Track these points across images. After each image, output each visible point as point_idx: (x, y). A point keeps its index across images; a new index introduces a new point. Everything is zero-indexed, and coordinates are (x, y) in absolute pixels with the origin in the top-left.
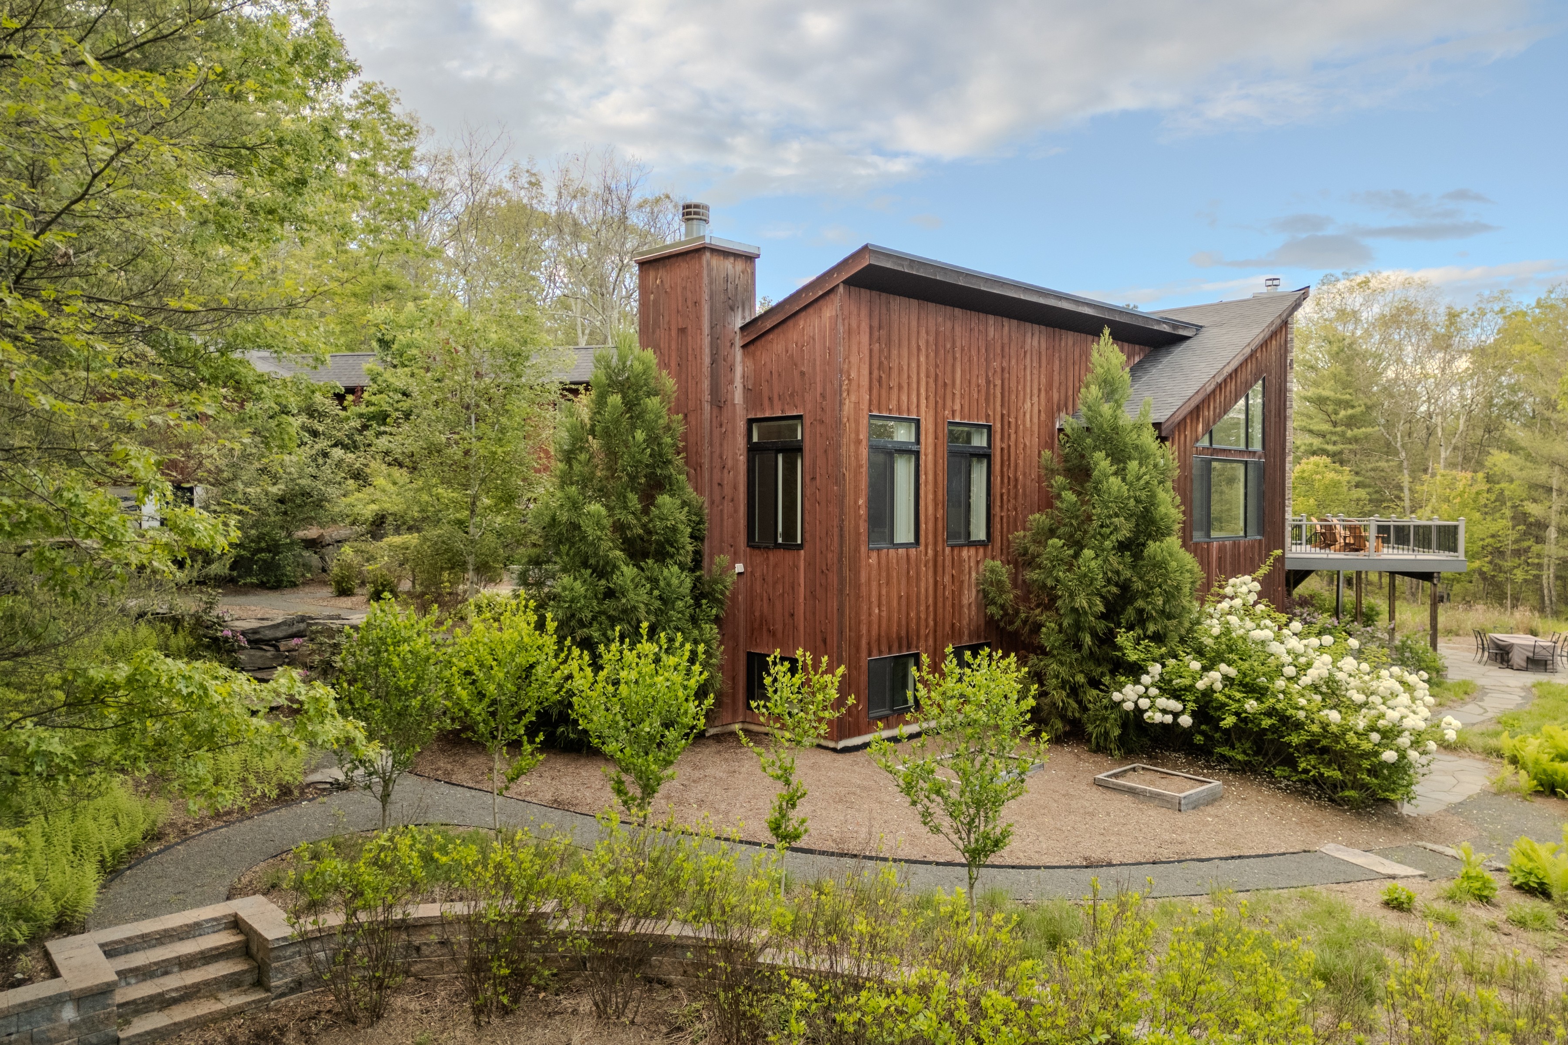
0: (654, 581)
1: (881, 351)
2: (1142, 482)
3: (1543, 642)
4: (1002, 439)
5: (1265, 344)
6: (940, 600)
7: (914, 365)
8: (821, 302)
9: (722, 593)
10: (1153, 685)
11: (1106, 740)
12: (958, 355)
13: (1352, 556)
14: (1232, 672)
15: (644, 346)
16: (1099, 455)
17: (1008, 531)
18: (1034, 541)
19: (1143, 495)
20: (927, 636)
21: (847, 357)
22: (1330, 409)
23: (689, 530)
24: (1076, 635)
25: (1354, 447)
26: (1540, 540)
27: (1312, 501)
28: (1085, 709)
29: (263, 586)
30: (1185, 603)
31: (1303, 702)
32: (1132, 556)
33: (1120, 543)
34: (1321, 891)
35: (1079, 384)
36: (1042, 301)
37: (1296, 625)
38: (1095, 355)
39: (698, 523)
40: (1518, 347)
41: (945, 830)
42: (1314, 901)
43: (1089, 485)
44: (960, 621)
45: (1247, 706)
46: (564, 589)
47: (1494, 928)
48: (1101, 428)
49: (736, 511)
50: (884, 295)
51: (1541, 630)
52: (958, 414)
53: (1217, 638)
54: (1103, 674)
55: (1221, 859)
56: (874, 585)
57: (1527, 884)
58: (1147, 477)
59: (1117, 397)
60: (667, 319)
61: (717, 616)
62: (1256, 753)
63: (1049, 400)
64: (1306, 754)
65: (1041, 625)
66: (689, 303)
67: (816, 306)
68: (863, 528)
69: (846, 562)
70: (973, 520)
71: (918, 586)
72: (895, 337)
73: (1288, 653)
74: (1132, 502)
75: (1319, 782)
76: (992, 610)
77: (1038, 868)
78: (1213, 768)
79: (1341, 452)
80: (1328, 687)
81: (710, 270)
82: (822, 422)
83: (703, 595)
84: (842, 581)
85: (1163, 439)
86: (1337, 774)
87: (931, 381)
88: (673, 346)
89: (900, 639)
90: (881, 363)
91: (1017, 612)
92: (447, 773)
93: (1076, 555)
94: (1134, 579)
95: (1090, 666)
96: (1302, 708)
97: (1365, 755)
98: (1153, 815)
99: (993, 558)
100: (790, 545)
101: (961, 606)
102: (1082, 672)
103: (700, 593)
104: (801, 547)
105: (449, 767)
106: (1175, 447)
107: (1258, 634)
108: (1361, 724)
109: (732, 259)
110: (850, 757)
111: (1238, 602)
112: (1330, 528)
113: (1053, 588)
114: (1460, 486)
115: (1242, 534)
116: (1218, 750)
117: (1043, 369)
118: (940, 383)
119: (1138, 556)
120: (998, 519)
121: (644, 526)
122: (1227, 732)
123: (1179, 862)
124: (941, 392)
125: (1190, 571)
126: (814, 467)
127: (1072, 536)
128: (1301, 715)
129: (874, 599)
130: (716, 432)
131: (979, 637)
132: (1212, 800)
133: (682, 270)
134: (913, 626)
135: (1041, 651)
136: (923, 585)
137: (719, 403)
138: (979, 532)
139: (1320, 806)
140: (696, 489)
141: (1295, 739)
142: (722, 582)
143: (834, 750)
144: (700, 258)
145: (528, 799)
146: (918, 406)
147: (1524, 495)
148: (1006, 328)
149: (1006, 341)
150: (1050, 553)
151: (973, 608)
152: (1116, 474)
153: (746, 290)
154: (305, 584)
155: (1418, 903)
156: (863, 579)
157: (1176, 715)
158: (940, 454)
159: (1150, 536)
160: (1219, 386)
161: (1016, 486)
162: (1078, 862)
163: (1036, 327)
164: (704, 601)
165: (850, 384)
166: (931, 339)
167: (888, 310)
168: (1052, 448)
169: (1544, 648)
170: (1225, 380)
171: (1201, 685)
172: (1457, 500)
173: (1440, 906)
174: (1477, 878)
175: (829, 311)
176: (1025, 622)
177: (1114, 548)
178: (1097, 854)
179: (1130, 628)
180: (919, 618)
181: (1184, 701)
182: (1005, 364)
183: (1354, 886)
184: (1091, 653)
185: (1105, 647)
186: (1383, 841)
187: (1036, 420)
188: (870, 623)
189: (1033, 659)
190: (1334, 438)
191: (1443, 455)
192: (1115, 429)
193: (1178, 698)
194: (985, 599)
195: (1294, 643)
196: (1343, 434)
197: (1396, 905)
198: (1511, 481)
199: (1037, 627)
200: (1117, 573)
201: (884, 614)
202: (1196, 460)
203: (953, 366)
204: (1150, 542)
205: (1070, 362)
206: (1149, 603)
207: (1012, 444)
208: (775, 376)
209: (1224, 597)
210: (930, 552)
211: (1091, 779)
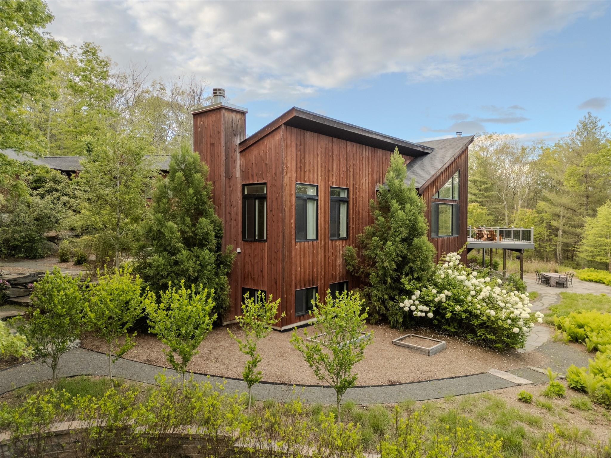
0: (197, 257)
1: (301, 155)
2: (412, 213)
3: (562, 275)
4: (353, 195)
5: (460, 156)
6: (327, 263)
7: (315, 162)
8: (274, 133)
9: (230, 262)
10: (416, 300)
11: (397, 323)
12: (334, 158)
13: (490, 242)
14: (449, 294)
15: (195, 151)
16: (394, 201)
17: (356, 234)
18: (367, 238)
19: (412, 218)
20: (321, 279)
21: (286, 157)
22: (478, 184)
23: (214, 234)
24: (384, 278)
25: (488, 199)
26: (557, 236)
27: (472, 220)
28: (388, 310)
29: (27, 258)
30: (430, 264)
31: (479, 307)
32: (407, 244)
33: (403, 239)
34: (491, 393)
35: (385, 172)
36: (370, 135)
37: (475, 273)
38: (392, 159)
39: (219, 231)
40: (548, 162)
41: (326, 378)
42: (490, 399)
43: (389, 214)
44: (335, 272)
45: (456, 309)
46: (154, 261)
47: (566, 410)
48: (394, 190)
49: (237, 225)
50: (302, 131)
51: (559, 271)
52: (334, 183)
53: (443, 279)
54: (395, 295)
55: (448, 378)
56: (298, 257)
57: (576, 387)
58: (414, 211)
59: (401, 177)
60: (206, 139)
61: (227, 272)
62: (459, 328)
63: (373, 178)
64: (480, 328)
65: (370, 274)
66: (216, 132)
67: (272, 134)
68: (293, 232)
69: (285, 247)
70: (341, 229)
71: (317, 258)
72: (307, 149)
73: (472, 285)
74: (408, 222)
75: (485, 340)
76: (349, 267)
77: (369, 387)
78: (441, 334)
79: (482, 202)
80: (489, 300)
81: (225, 117)
82: (275, 186)
83: (221, 263)
84: (284, 256)
85: (420, 195)
86: (493, 337)
87: (323, 169)
88: (209, 152)
89: (309, 281)
90: (301, 160)
91: (359, 268)
92: (98, 347)
93: (384, 244)
94: (408, 254)
95: (390, 291)
96: (479, 309)
97: (505, 329)
98: (418, 358)
99: (349, 245)
100: (261, 240)
101: (336, 266)
102: (386, 294)
103: (220, 262)
104: (266, 241)
105: (99, 344)
106: (425, 198)
107: (460, 278)
108: (503, 316)
109: (235, 113)
110: (286, 334)
111: (451, 264)
112: (481, 231)
113: (375, 258)
114: (528, 215)
115: (451, 234)
116: (444, 327)
117: (370, 165)
118: (327, 170)
119: (410, 244)
120: (351, 228)
121: (193, 232)
122: (447, 319)
123: (430, 381)
124: (327, 173)
125: (432, 251)
126: (272, 206)
127: (382, 236)
128: (479, 312)
129: (298, 264)
130: (228, 190)
131: (343, 279)
132: (442, 350)
133: (212, 118)
134: (315, 275)
135: (370, 285)
136: (319, 257)
137: (229, 177)
138: (343, 234)
139: (486, 350)
140: (219, 215)
141: (476, 322)
142: (230, 257)
143: (280, 331)
144: (220, 112)
145: (135, 359)
146: (317, 179)
147: (551, 218)
148: (355, 147)
149: (355, 152)
150: (373, 243)
151: (341, 267)
152: (400, 209)
153: (241, 127)
154: (47, 257)
155: (534, 399)
156: (293, 255)
157: (426, 313)
158: (327, 200)
159: (415, 236)
160: (442, 173)
161: (359, 214)
162: (386, 383)
163: (367, 147)
164: (222, 266)
165: (287, 169)
166: (323, 151)
167: (304, 137)
168: (374, 198)
169: (563, 278)
170: (444, 171)
171: (437, 300)
172: (527, 220)
173: (542, 400)
174: (557, 386)
175: (278, 137)
176: (363, 272)
177: (400, 241)
178: (395, 379)
179: (407, 275)
180: (317, 271)
181: (430, 306)
182: (354, 162)
183: (505, 390)
184: (390, 285)
185: (396, 283)
186: (512, 366)
187: (367, 187)
188: (296, 274)
189: (366, 289)
190: (480, 196)
191: (520, 203)
192: (401, 190)
193: (427, 305)
194: (346, 263)
195: (474, 281)
196: (483, 195)
197: (525, 400)
198: (546, 212)
199: (368, 274)
200: (401, 251)
201: (302, 270)
202: (433, 203)
203: (333, 162)
204: (415, 238)
205: (381, 162)
206: (415, 264)
207: (357, 196)
208: (254, 165)
209: (445, 261)
210: (323, 243)
211: (391, 342)
